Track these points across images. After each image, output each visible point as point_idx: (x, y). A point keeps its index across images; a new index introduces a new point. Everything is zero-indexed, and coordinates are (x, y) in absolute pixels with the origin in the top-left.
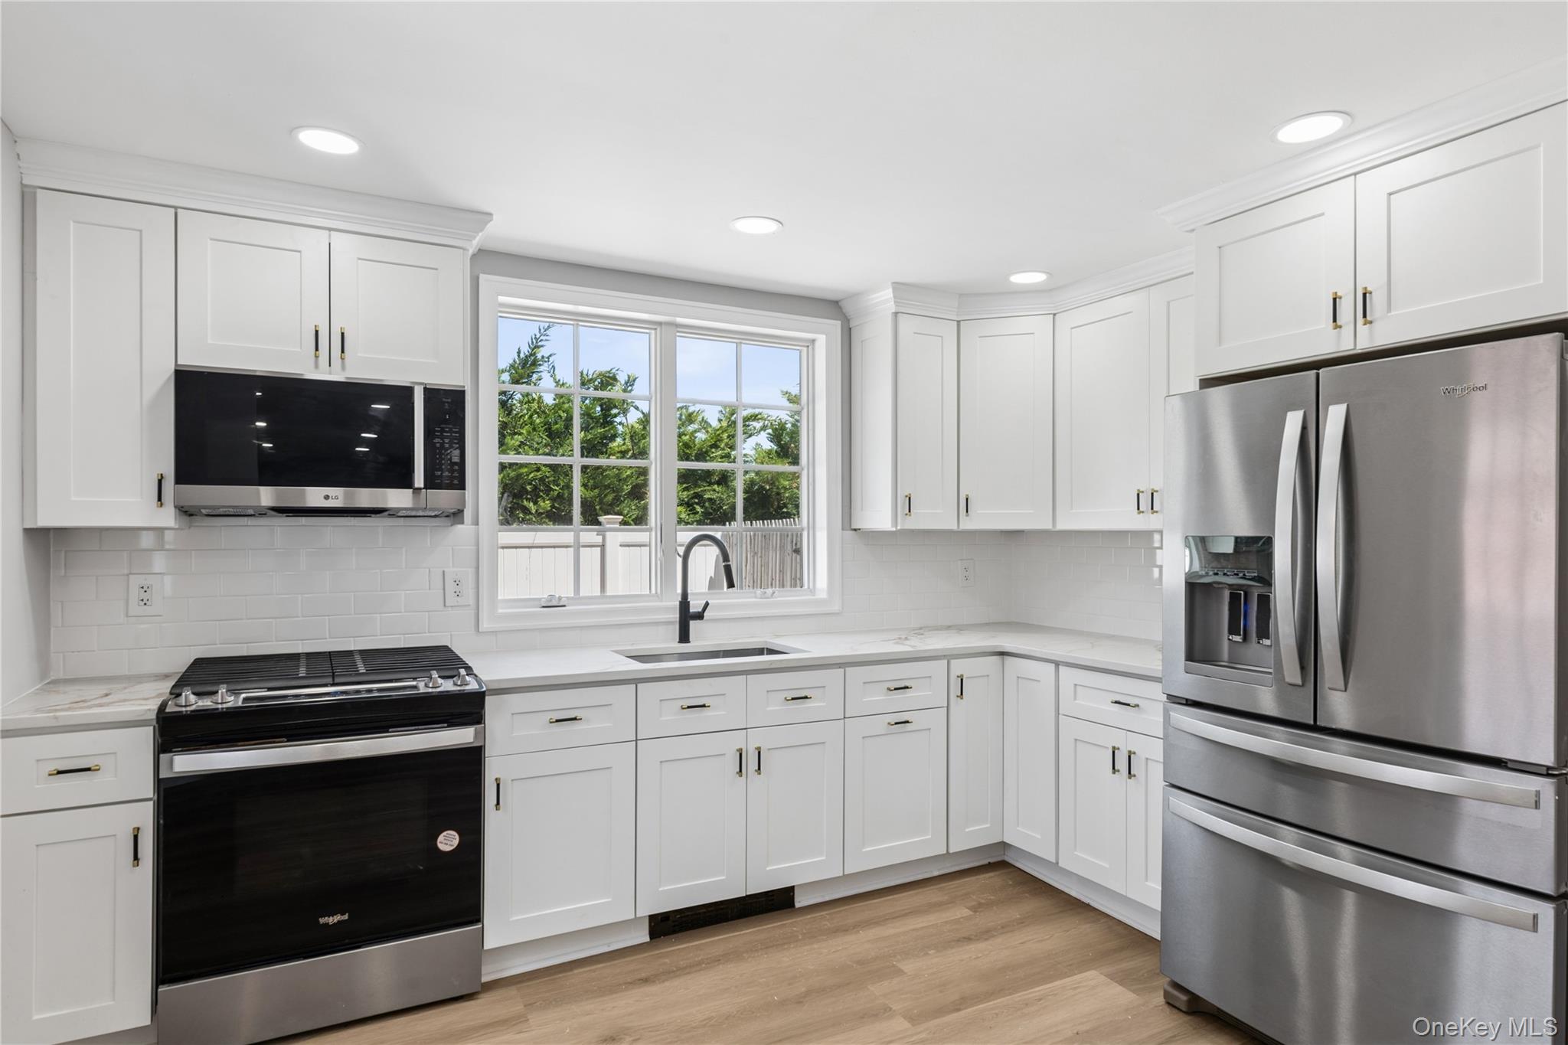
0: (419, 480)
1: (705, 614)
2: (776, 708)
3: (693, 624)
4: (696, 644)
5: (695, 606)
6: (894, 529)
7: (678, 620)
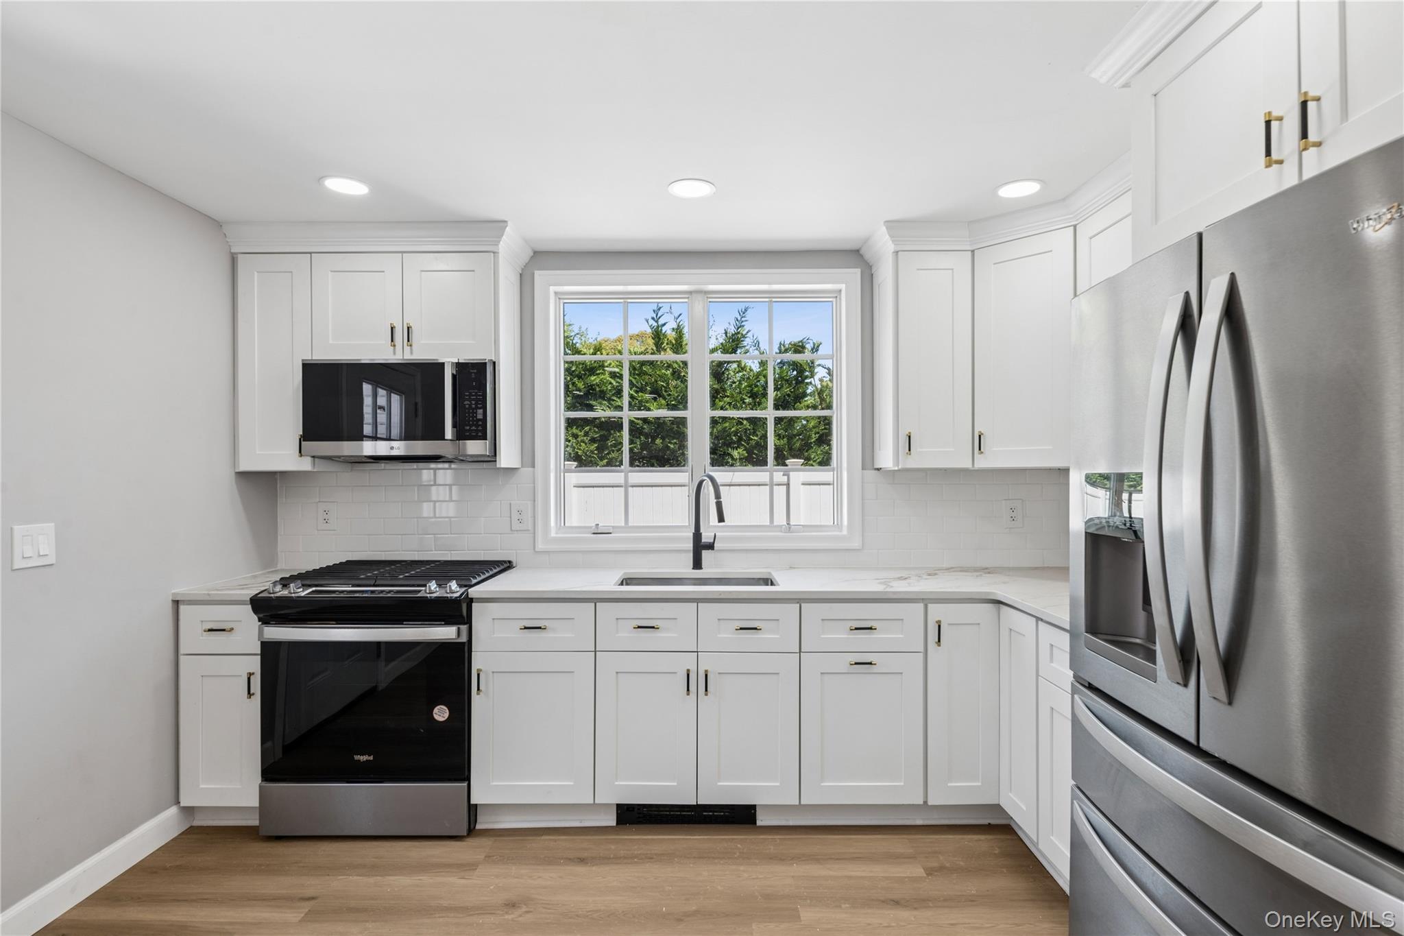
0: (449, 432)
1: (715, 545)
2: (727, 635)
3: (705, 554)
4: (707, 571)
5: (706, 537)
6: (896, 468)
7: (692, 549)
